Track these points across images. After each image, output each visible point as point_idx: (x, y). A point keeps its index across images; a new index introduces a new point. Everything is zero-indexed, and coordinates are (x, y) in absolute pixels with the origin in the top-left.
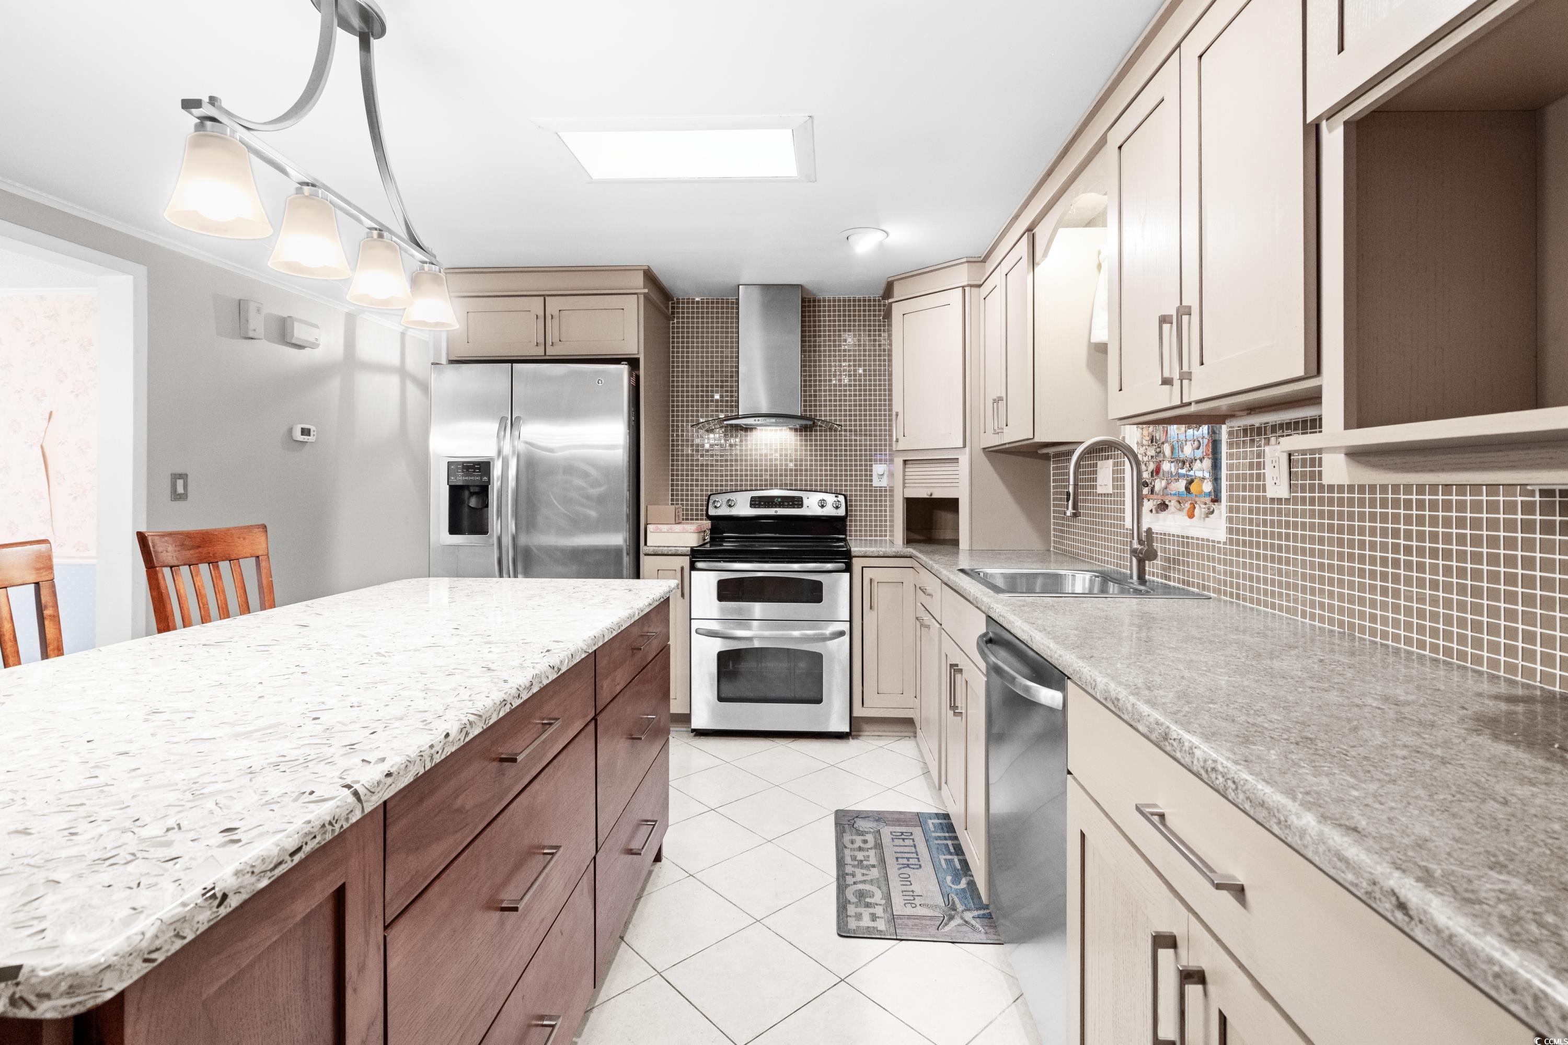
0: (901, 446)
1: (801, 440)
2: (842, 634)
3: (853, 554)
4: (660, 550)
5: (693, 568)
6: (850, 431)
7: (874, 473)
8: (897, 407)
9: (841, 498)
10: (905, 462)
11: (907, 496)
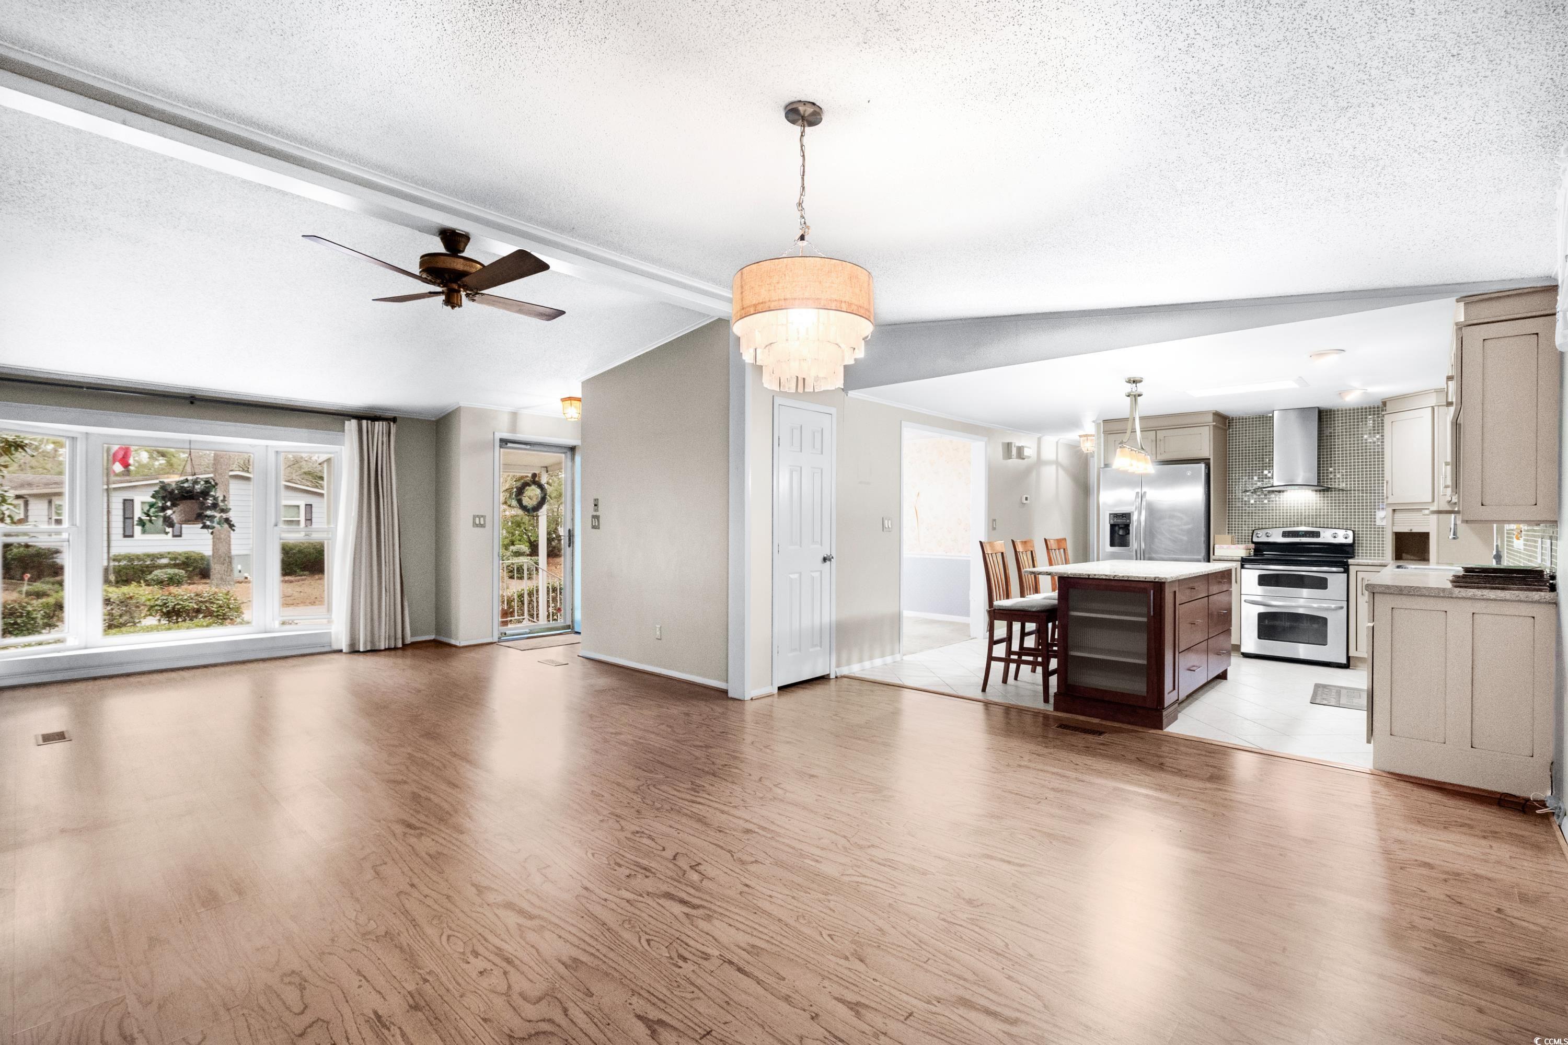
0: (1390, 501)
1: (1320, 499)
2: (1342, 608)
3: (1350, 564)
4: (1222, 558)
5: (1242, 567)
6: (1358, 490)
7: (1377, 517)
8: (1387, 476)
9: (1350, 533)
10: (1394, 510)
11: (1395, 531)
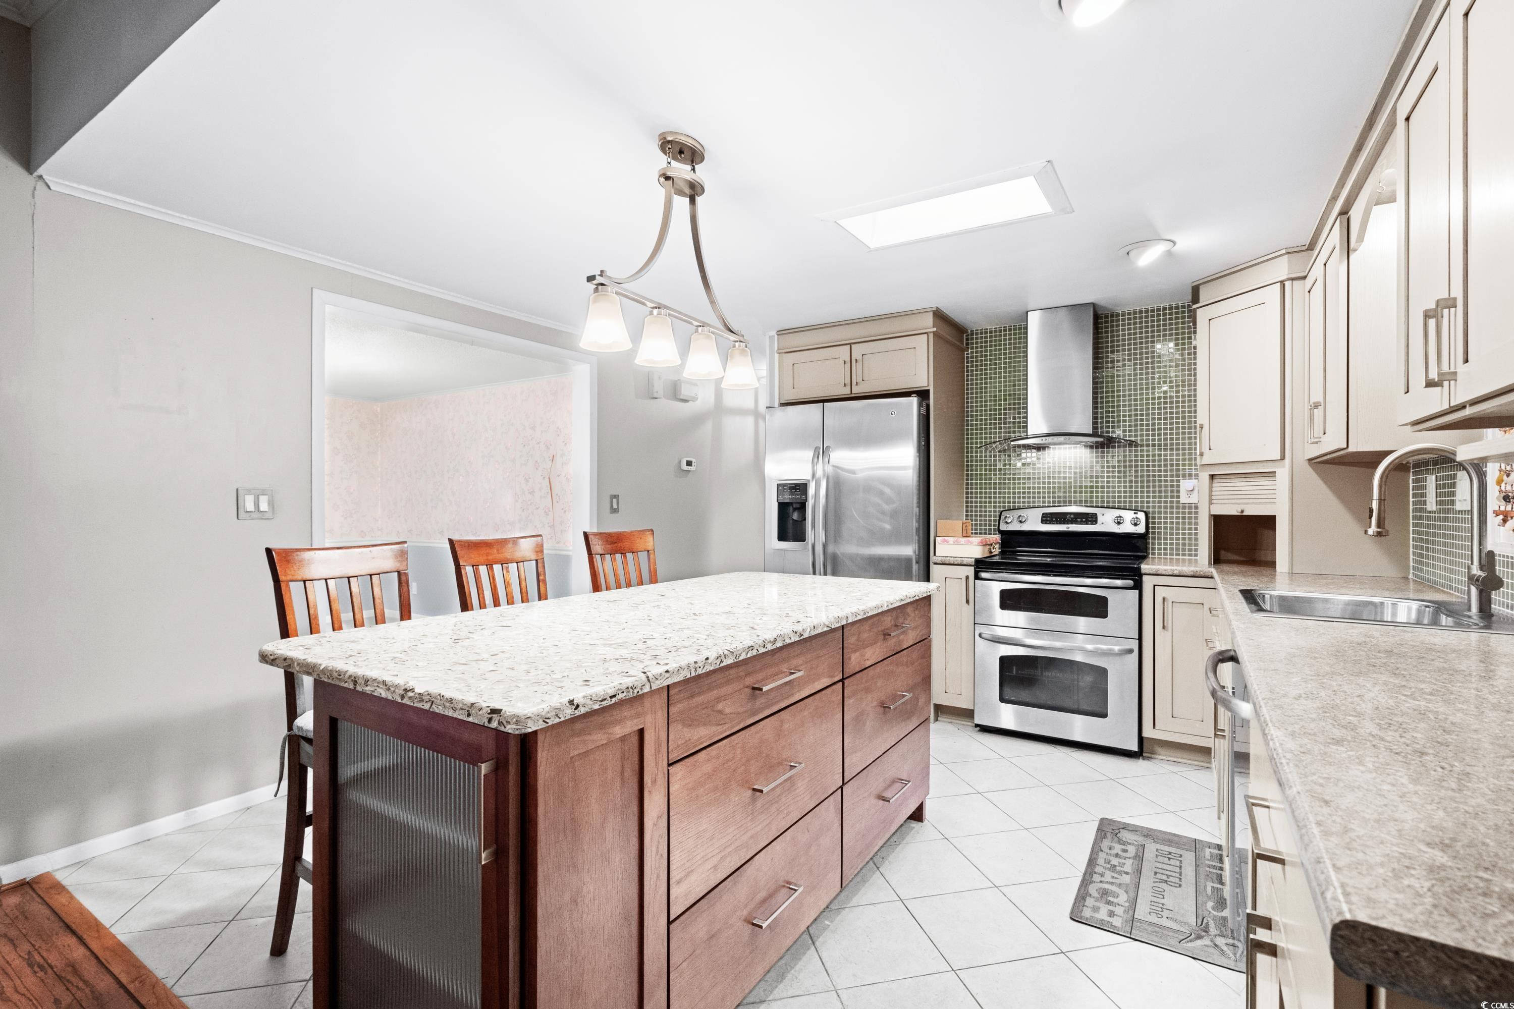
0: (1206, 460)
1: (1097, 457)
2: (1131, 651)
3: (1143, 571)
4: (947, 560)
5: (977, 577)
6: (1154, 445)
7: (1182, 489)
8: (1202, 418)
9: (1141, 516)
10: (1212, 477)
11: (1213, 513)
